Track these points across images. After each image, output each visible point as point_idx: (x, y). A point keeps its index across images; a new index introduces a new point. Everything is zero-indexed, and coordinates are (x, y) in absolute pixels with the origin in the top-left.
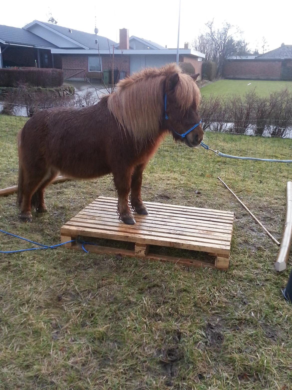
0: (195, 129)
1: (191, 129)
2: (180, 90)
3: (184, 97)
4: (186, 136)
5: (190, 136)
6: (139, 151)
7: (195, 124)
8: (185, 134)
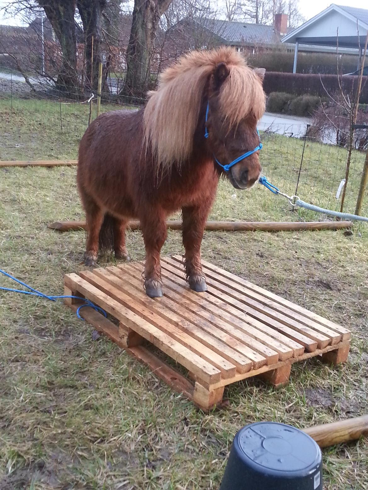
0: (246, 160)
1: (240, 159)
2: (227, 91)
3: (232, 102)
4: (230, 168)
5: (236, 170)
6: (160, 179)
7: (247, 151)
8: (229, 166)
